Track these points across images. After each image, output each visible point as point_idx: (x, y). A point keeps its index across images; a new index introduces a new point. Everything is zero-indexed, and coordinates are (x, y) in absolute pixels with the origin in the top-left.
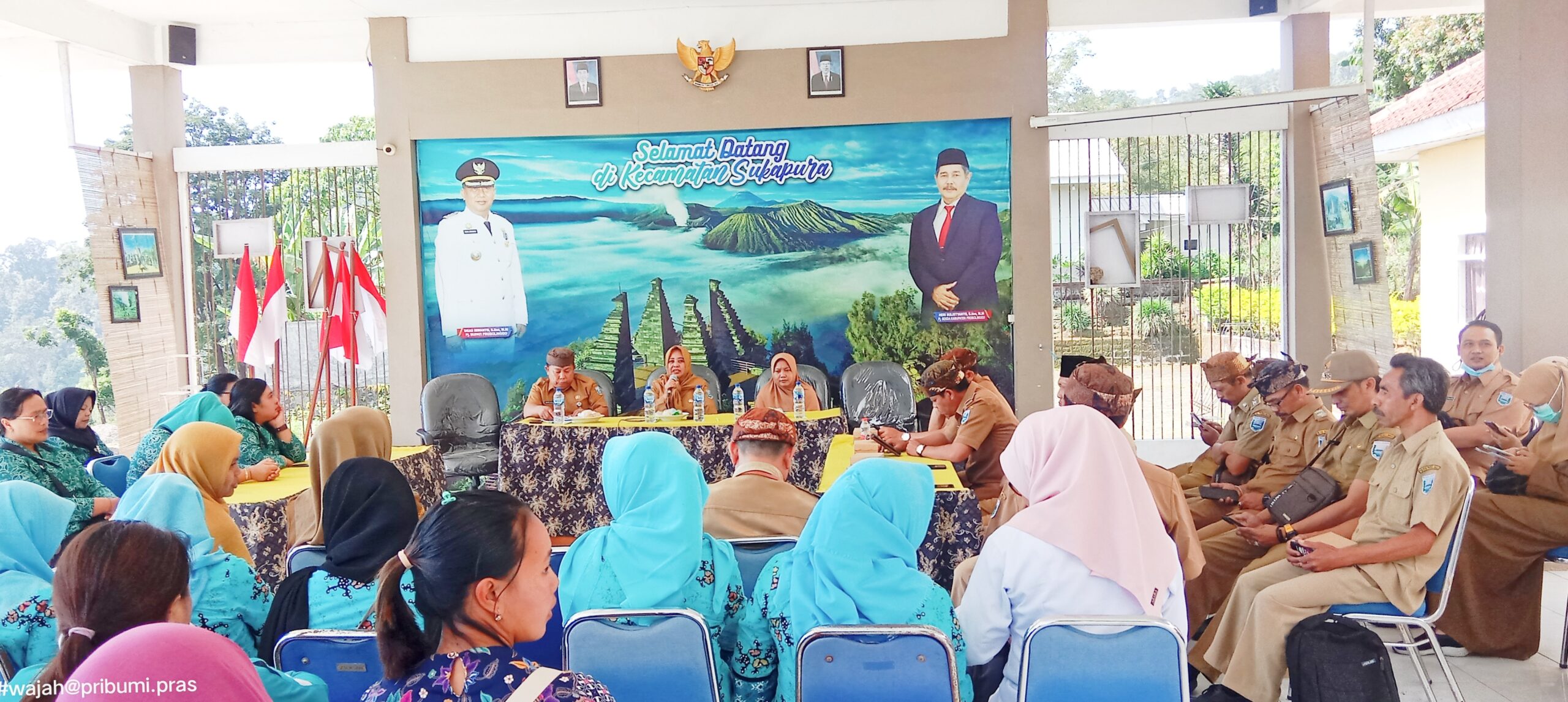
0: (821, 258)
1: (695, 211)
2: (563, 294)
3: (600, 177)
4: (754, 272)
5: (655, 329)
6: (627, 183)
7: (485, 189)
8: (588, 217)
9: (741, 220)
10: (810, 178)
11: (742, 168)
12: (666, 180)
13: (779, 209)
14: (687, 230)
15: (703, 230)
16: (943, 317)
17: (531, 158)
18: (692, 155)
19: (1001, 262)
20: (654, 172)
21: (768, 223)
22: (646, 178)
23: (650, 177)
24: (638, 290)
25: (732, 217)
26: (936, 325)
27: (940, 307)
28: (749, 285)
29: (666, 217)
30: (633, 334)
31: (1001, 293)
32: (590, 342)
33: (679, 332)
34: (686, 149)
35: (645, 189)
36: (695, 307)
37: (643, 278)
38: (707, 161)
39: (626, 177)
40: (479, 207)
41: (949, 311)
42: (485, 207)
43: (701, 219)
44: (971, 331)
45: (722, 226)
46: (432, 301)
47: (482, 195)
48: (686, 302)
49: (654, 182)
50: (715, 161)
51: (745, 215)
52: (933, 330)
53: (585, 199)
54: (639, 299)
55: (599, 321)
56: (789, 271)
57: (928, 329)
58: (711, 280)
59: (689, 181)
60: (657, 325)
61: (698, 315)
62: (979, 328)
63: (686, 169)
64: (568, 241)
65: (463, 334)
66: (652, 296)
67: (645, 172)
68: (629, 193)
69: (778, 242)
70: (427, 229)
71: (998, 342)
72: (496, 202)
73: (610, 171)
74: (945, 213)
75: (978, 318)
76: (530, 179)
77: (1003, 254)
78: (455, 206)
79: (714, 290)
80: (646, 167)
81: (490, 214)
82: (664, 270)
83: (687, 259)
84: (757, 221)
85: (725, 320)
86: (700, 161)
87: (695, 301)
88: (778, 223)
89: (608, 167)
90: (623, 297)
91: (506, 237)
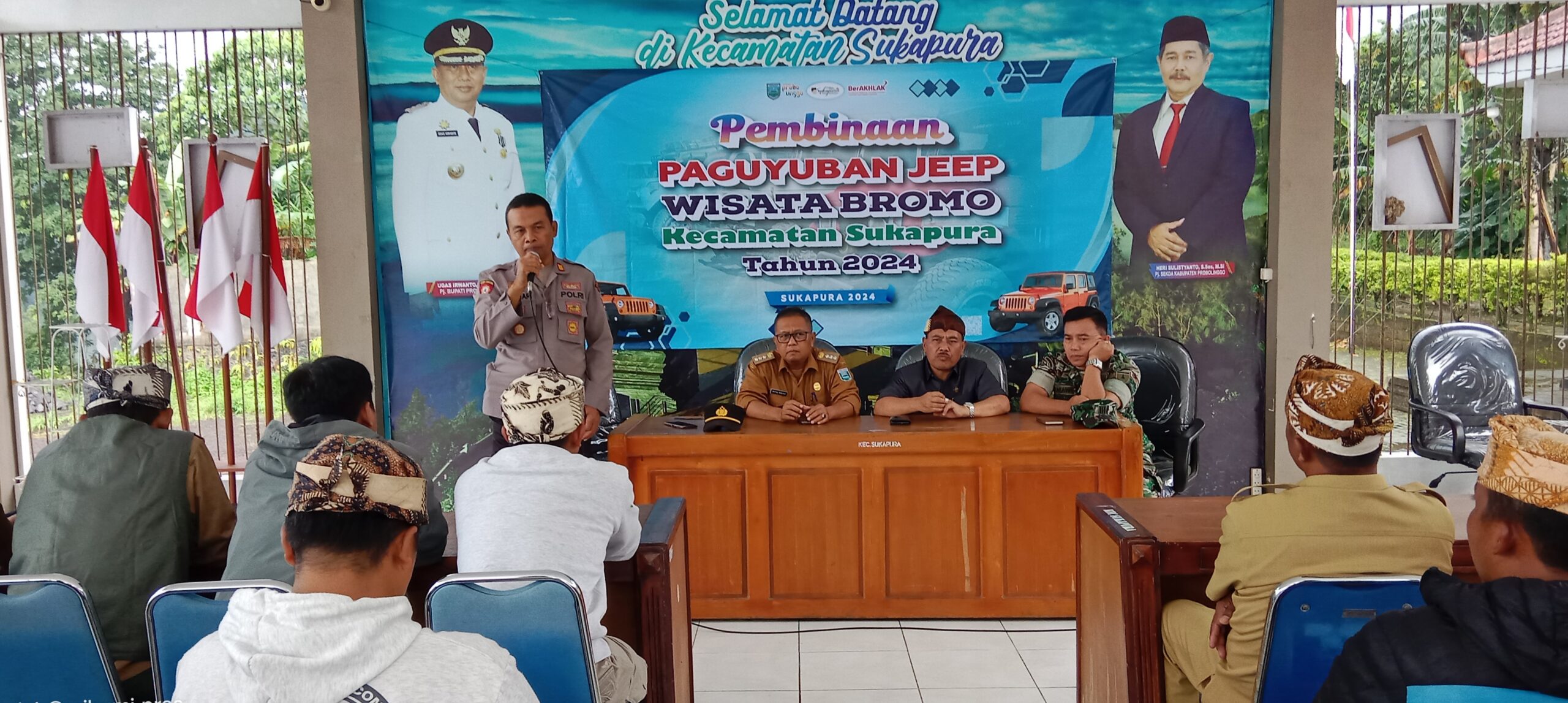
3: (649, 52)
6: (690, 61)
7: (470, 69)
10: (969, 58)
11: (866, 42)
12: (749, 58)
16: (1162, 271)
18: (789, 22)
19: (1254, 190)
20: (732, 45)
22: (719, 56)
23: (725, 54)
26: (1151, 283)
27: (1159, 256)
31: (1251, 236)
34: (780, 12)
38: (813, 30)
39: (689, 53)
40: (461, 95)
41: (1172, 263)
42: (469, 95)
44: (1203, 293)
46: (388, 239)
47: (465, 77)
49: (731, 61)
50: (826, 31)
52: (1147, 290)
57: (1140, 289)
62: (1217, 288)
63: (780, 42)
65: (434, 290)
67: (717, 46)
70: (378, 128)
71: (1243, 310)
72: (487, 88)
73: (664, 43)
74: (1171, 114)
75: (1215, 272)
77: (1256, 177)
78: (423, 94)
80: (720, 37)
81: (478, 106)
86: (801, 31)
89: (661, 38)
91: (502, 143)
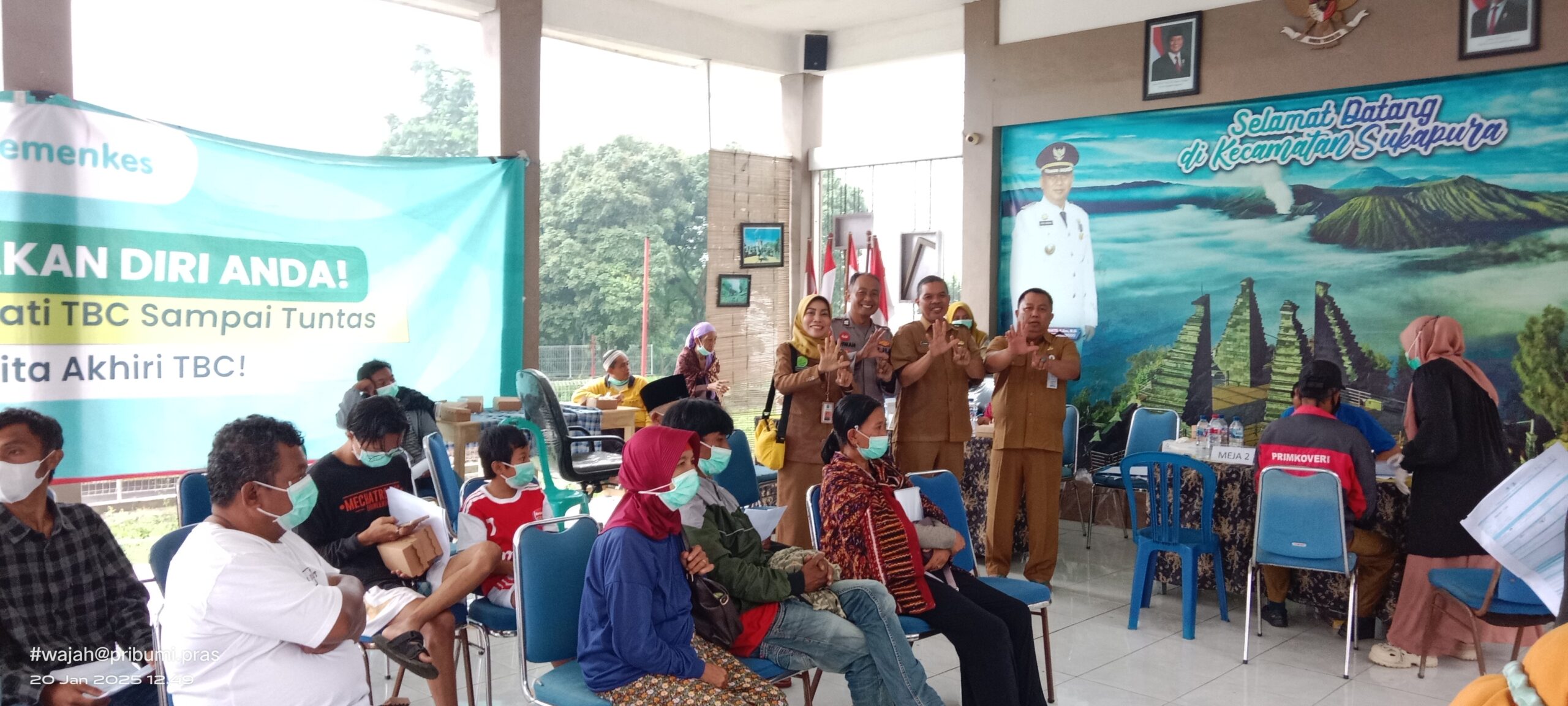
0: (1480, 257)
1: (1302, 194)
2: (1138, 293)
3: (1188, 156)
4: (1379, 273)
5: (1242, 340)
6: (1219, 161)
7: (1064, 177)
8: (1170, 204)
9: (1366, 204)
10: (1471, 144)
11: (1371, 137)
12: (1267, 156)
13: (1421, 189)
14: (1290, 218)
15: (1311, 219)
17: (1112, 139)
18: (1303, 124)
20: (1253, 147)
21: (1403, 207)
22: (1242, 156)
23: (1248, 154)
24: (1224, 292)
25: (1352, 201)
28: (1370, 290)
29: (1264, 203)
30: (1214, 345)
32: (1163, 350)
33: (1272, 346)
34: (1295, 117)
35: (1241, 169)
36: (1294, 316)
37: (1231, 277)
38: (1323, 129)
39: (1218, 155)
40: (1056, 196)
42: (1062, 196)
43: (1309, 204)
45: (1338, 213)
47: (1060, 183)
48: (1283, 309)
49: (1252, 159)
50: (1334, 129)
51: (1371, 198)
53: (1168, 184)
54: (1225, 304)
55: (1176, 328)
56: (1430, 273)
58: (1318, 283)
59: (1296, 156)
60: (1244, 335)
61: (1298, 326)
63: (1294, 141)
64: (1145, 232)
66: (1241, 300)
67: (1242, 148)
68: (1221, 175)
69: (1415, 235)
72: (1074, 190)
73: (1199, 149)
76: (1110, 163)
79: (1321, 295)
80: (1244, 141)
81: (1067, 203)
82: (1255, 268)
83: (1290, 254)
84: (1388, 208)
85: (1333, 334)
86: (1313, 131)
87: (1295, 308)
88: (1418, 207)
89: (1198, 145)
90: (1205, 301)
91: (1081, 228)
